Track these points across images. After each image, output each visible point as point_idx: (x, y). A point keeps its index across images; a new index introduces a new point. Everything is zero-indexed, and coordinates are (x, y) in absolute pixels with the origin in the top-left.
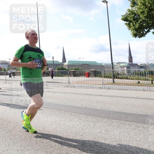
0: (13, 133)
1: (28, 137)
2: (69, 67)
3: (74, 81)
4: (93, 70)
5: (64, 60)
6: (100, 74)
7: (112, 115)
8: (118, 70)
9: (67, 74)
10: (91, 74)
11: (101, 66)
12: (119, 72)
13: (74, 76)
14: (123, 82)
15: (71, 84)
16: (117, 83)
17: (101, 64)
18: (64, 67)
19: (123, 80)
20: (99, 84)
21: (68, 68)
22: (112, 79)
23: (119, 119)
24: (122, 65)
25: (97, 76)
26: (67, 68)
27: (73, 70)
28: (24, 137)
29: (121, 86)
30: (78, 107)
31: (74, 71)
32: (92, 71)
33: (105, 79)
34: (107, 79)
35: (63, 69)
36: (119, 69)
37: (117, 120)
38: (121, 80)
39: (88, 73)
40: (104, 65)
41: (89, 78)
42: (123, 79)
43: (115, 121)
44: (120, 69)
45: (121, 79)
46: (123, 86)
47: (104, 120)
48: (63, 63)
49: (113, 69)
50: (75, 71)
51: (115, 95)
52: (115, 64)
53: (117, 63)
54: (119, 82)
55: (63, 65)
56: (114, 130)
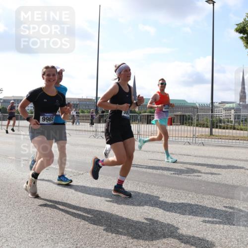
0: (42, 212)
1: (65, 220)
3: (148, 130)
4: (179, 113)
6: (190, 121)
7: (203, 187)
8: (221, 114)
9: (137, 119)
10: (175, 120)
11: (194, 108)
12: (222, 118)
13: (148, 124)
14: (227, 135)
15: (142, 136)
16: (217, 136)
17: (193, 103)
19: (227, 131)
20: (187, 137)
21: (139, 110)
22: (209, 129)
23: (214, 195)
24: (227, 106)
25: (186, 124)
26: (137, 110)
27: (146, 114)
28: (58, 220)
29: (224, 140)
30: (149, 173)
31: (148, 115)
32: (177, 115)
33: (197, 128)
34: (200, 129)
36: (221, 112)
37: (211, 195)
38: (224, 130)
39: (171, 118)
40: (198, 105)
41: (171, 126)
42: (227, 128)
43: (207, 197)
44: (224, 113)
45: (224, 128)
46: (226, 141)
47: (190, 195)
49: (212, 112)
50: (150, 115)
51: (212, 155)
52: (216, 104)
53: (220, 103)
54: (220, 134)
56: (205, 212)
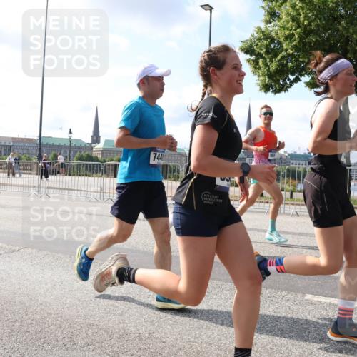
2: (104, 154)
5: (95, 138)
6: (176, 174)
9: (100, 170)
13: (115, 177)
15: (107, 194)
18: (94, 154)
21: (102, 156)
25: (169, 177)
26: (100, 156)
27: (113, 162)
31: (115, 165)
35: (90, 158)
48: (93, 145)
55: (92, 148)
